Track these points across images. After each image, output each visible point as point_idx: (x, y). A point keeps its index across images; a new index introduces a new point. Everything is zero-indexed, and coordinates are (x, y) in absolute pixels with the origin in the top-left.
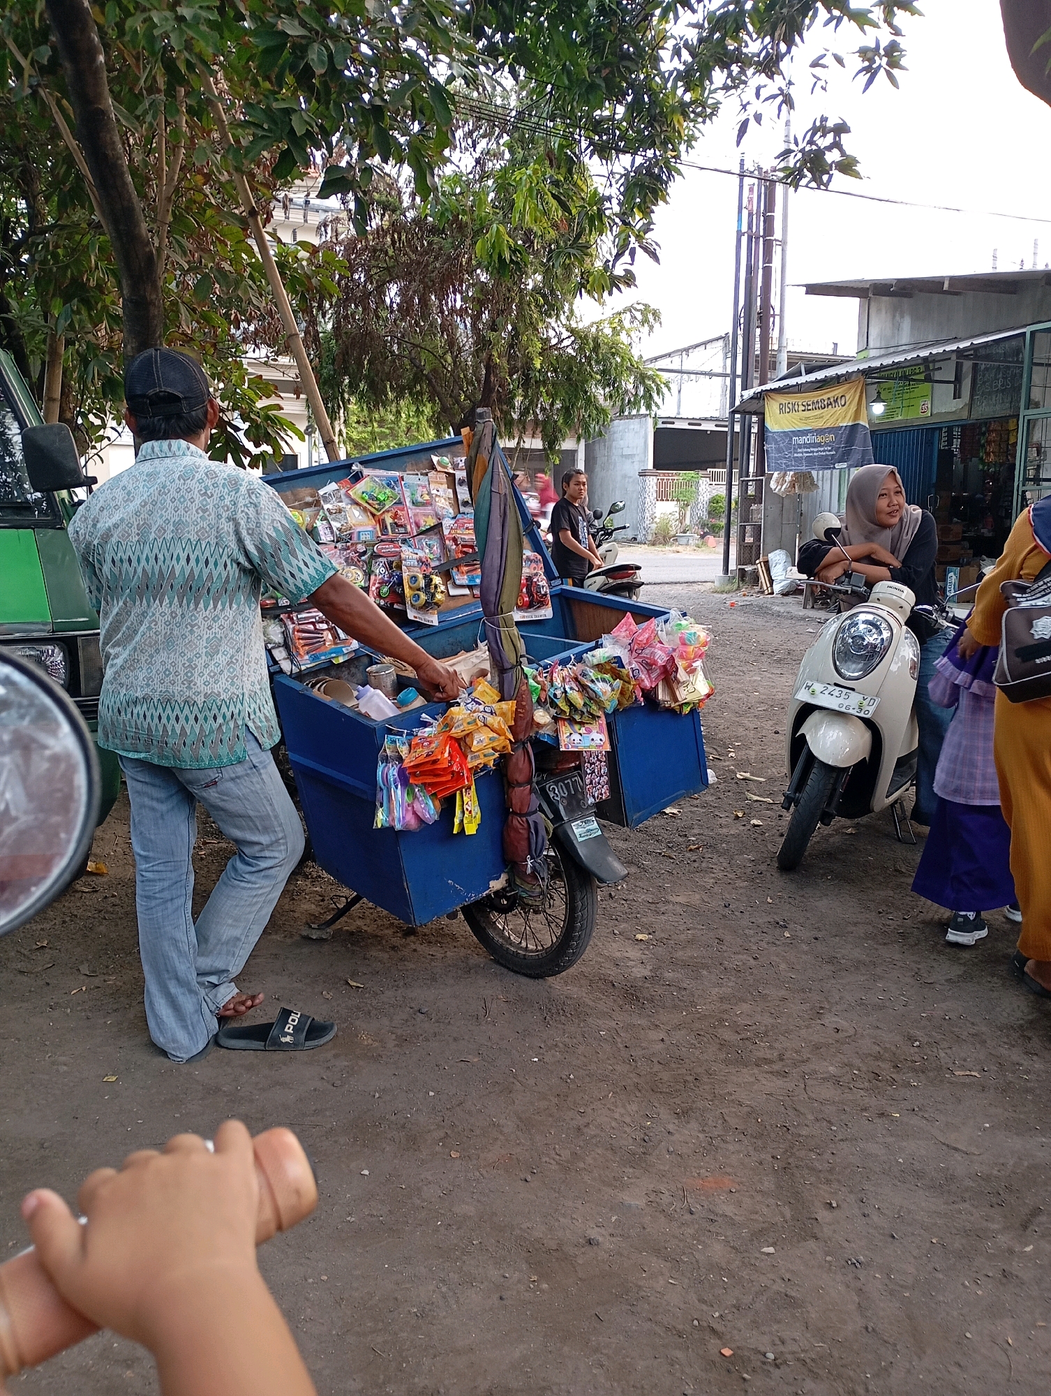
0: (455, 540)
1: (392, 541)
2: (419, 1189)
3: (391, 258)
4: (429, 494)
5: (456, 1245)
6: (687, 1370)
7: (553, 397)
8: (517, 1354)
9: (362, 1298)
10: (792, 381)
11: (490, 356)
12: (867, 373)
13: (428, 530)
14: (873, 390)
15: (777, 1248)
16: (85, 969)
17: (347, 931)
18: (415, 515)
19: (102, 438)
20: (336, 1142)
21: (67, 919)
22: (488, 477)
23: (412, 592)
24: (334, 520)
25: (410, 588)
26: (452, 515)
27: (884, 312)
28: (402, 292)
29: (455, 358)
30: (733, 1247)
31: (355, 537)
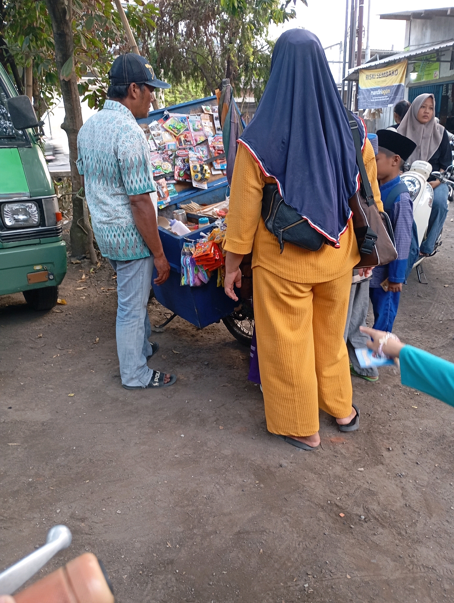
0: (214, 147)
1: (184, 149)
2: (206, 443)
3: (181, 8)
4: (201, 125)
5: (223, 467)
6: (326, 523)
7: (259, 75)
8: (250, 516)
9: (182, 491)
10: (373, 64)
11: (229, 57)
12: (409, 58)
13: (201, 143)
14: (411, 67)
15: (365, 468)
16: (59, 347)
17: (172, 328)
18: (195, 136)
19: (52, 104)
20: (169, 422)
21: (50, 324)
22: (229, 114)
23: (195, 174)
24: (157, 139)
25: (194, 171)
26: (213, 135)
27: (417, 27)
28: (187, 26)
29: (213, 58)
30: (345, 468)
31: (167, 147)
